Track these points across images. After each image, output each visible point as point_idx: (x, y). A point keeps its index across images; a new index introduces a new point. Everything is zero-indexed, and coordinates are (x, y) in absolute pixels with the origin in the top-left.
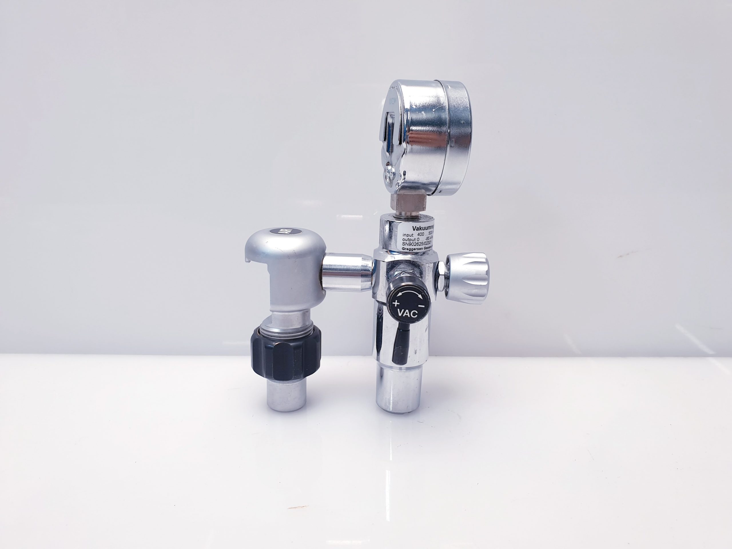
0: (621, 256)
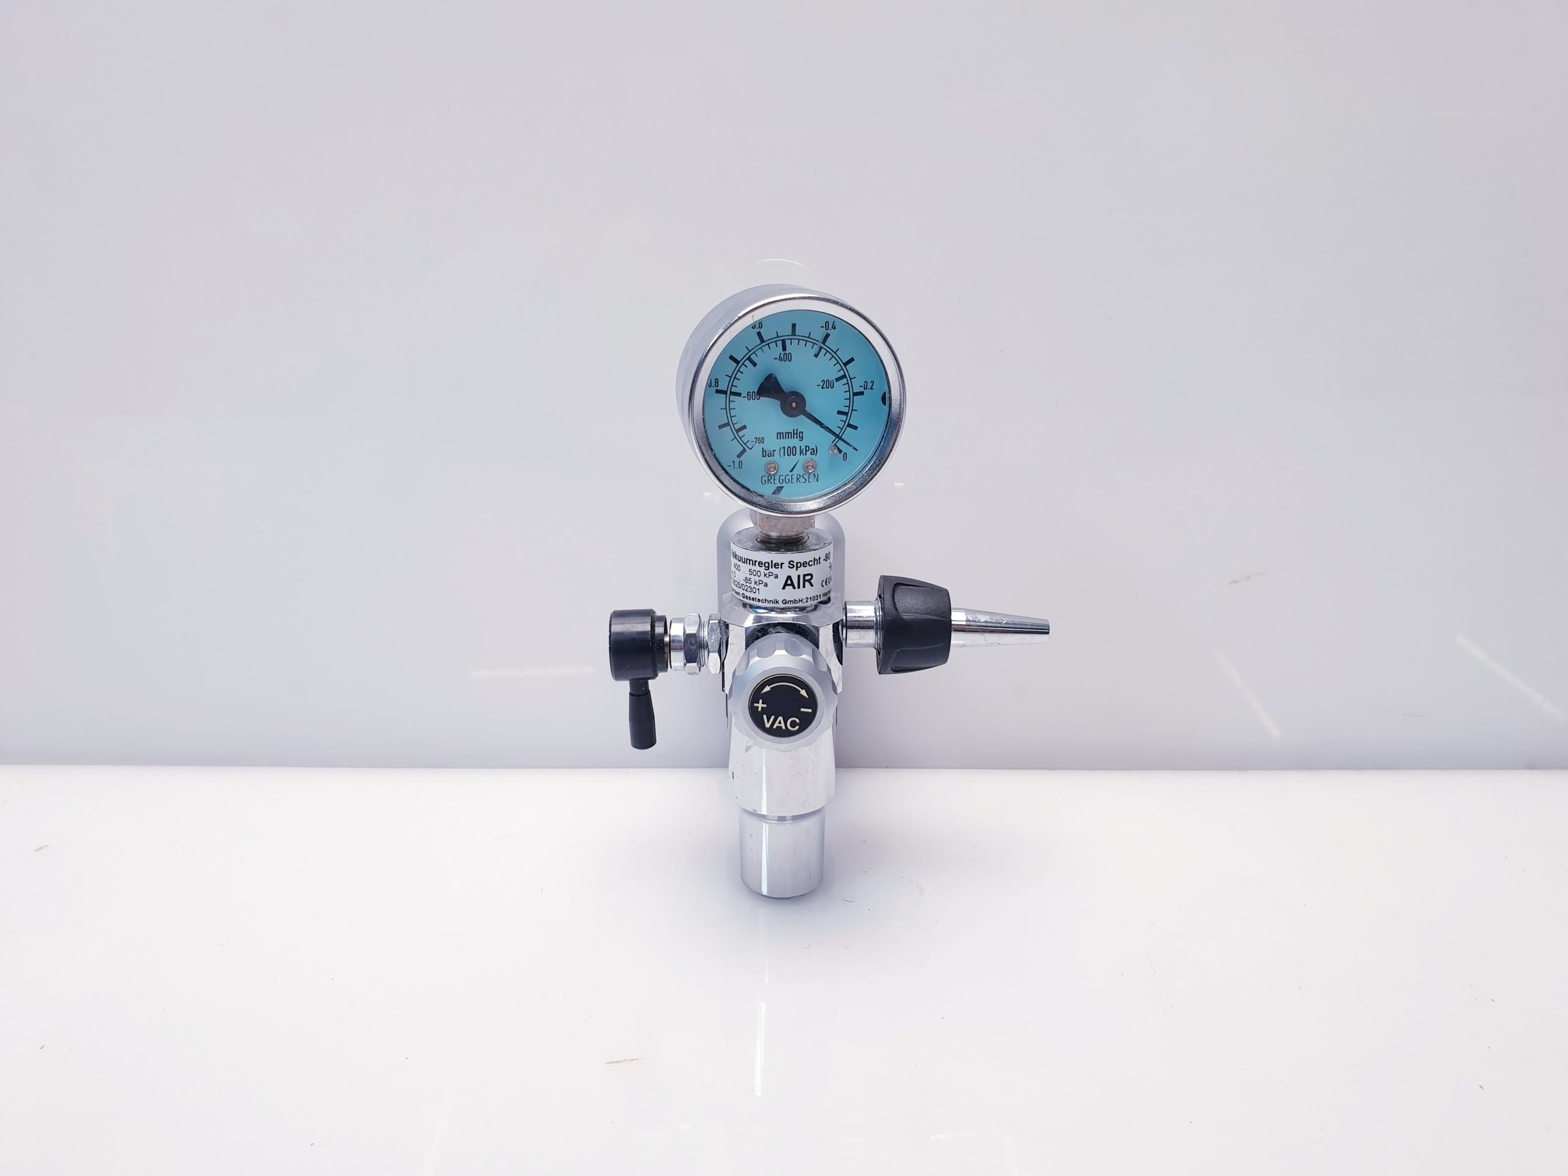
0: (1234, 582)
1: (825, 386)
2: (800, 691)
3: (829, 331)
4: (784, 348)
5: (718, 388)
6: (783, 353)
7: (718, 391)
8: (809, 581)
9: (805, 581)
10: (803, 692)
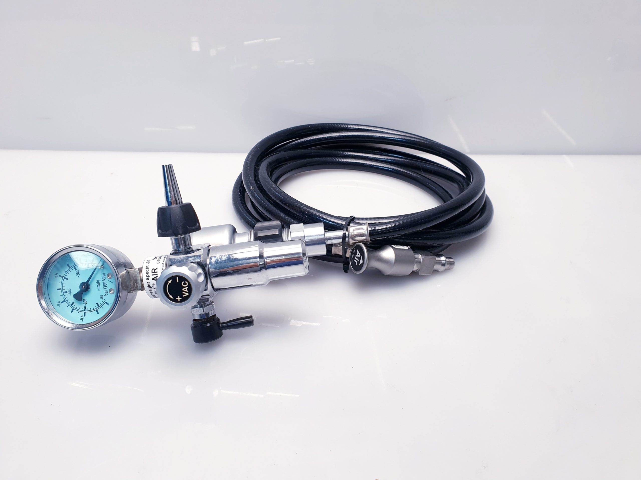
1: (79, 274)
2: (170, 283)
3: (58, 276)
4: (66, 292)
5: (83, 315)
6: (68, 292)
7: (85, 316)
8: (155, 270)
9: (154, 272)
10: (170, 282)
